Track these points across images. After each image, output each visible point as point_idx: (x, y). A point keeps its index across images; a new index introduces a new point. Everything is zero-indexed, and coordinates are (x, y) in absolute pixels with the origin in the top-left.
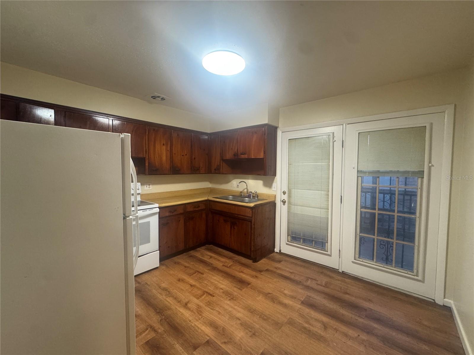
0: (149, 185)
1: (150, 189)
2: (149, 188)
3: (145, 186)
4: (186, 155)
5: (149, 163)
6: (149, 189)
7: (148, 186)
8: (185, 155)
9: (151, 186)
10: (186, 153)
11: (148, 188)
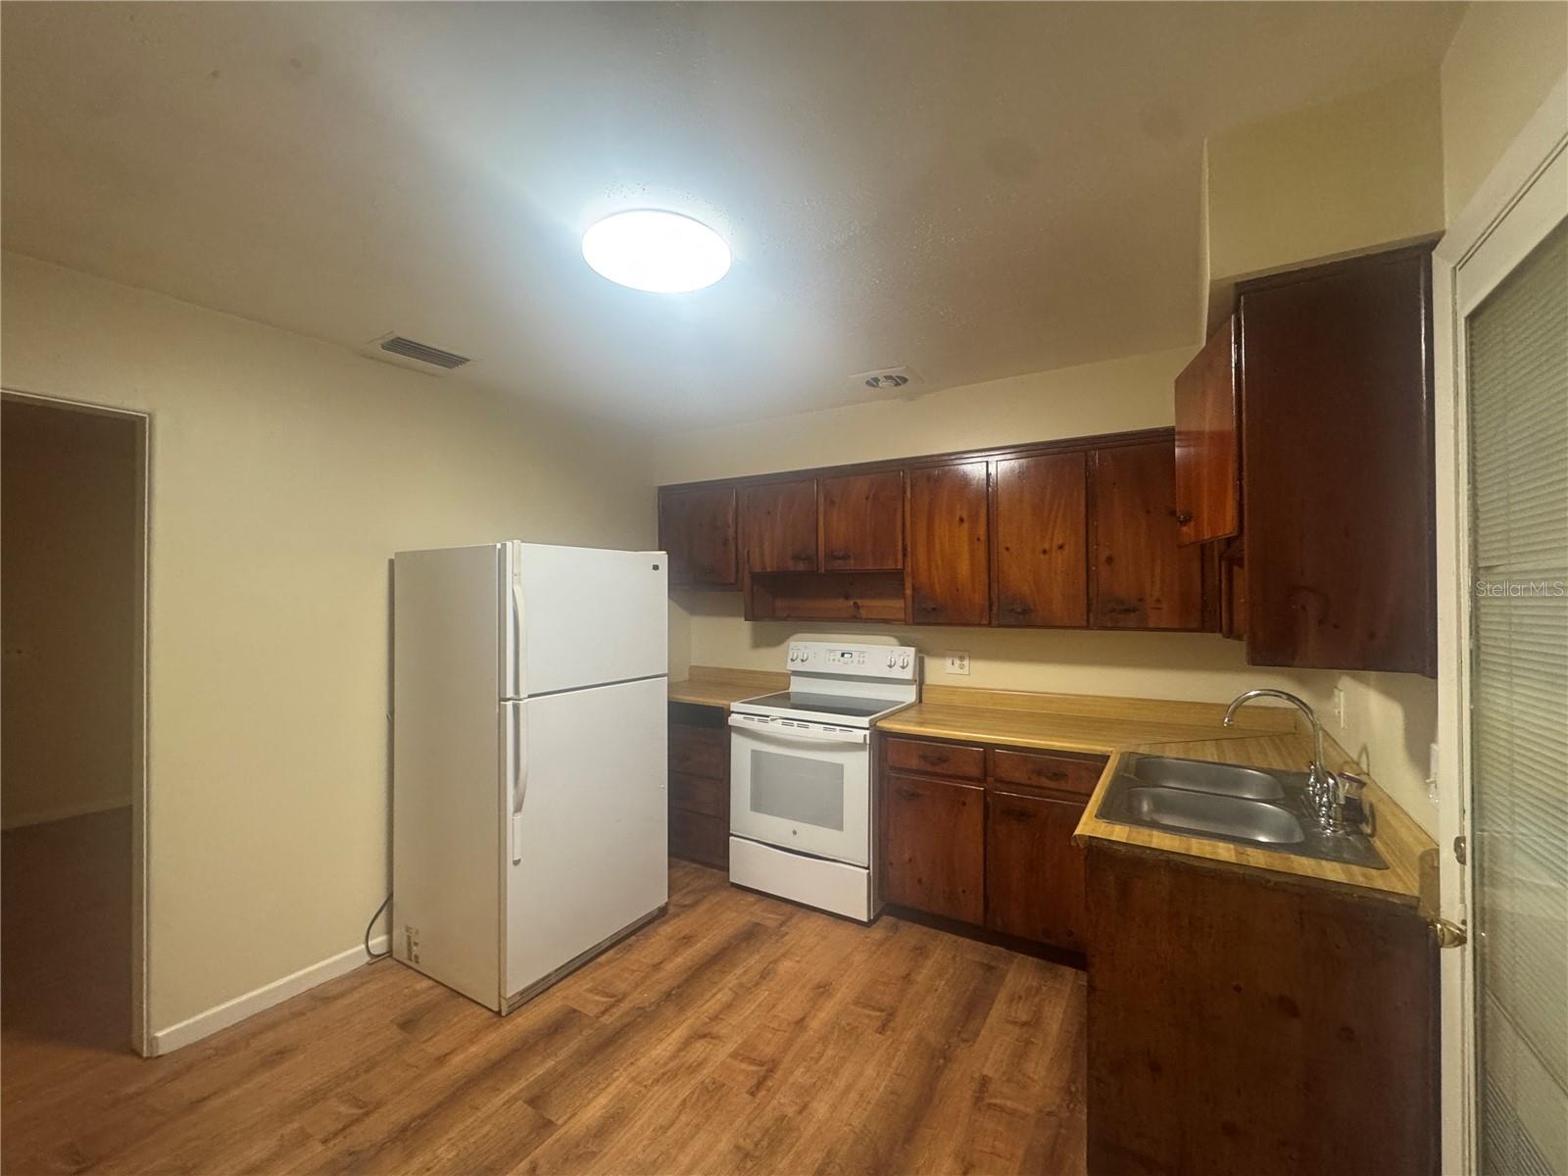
0: (962, 658)
1: (966, 671)
2: (962, 667)
3: (949, 661)
4: (1061, 547)
5: (914, 589)
6: (961, 672)
7: (957, 662)
8: (1055, 547)
9: (966, 662)
10: (1058, 540)
11: (956, 669)
